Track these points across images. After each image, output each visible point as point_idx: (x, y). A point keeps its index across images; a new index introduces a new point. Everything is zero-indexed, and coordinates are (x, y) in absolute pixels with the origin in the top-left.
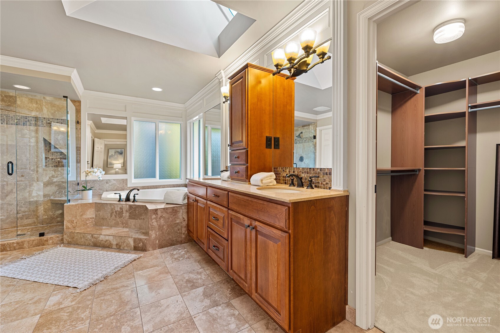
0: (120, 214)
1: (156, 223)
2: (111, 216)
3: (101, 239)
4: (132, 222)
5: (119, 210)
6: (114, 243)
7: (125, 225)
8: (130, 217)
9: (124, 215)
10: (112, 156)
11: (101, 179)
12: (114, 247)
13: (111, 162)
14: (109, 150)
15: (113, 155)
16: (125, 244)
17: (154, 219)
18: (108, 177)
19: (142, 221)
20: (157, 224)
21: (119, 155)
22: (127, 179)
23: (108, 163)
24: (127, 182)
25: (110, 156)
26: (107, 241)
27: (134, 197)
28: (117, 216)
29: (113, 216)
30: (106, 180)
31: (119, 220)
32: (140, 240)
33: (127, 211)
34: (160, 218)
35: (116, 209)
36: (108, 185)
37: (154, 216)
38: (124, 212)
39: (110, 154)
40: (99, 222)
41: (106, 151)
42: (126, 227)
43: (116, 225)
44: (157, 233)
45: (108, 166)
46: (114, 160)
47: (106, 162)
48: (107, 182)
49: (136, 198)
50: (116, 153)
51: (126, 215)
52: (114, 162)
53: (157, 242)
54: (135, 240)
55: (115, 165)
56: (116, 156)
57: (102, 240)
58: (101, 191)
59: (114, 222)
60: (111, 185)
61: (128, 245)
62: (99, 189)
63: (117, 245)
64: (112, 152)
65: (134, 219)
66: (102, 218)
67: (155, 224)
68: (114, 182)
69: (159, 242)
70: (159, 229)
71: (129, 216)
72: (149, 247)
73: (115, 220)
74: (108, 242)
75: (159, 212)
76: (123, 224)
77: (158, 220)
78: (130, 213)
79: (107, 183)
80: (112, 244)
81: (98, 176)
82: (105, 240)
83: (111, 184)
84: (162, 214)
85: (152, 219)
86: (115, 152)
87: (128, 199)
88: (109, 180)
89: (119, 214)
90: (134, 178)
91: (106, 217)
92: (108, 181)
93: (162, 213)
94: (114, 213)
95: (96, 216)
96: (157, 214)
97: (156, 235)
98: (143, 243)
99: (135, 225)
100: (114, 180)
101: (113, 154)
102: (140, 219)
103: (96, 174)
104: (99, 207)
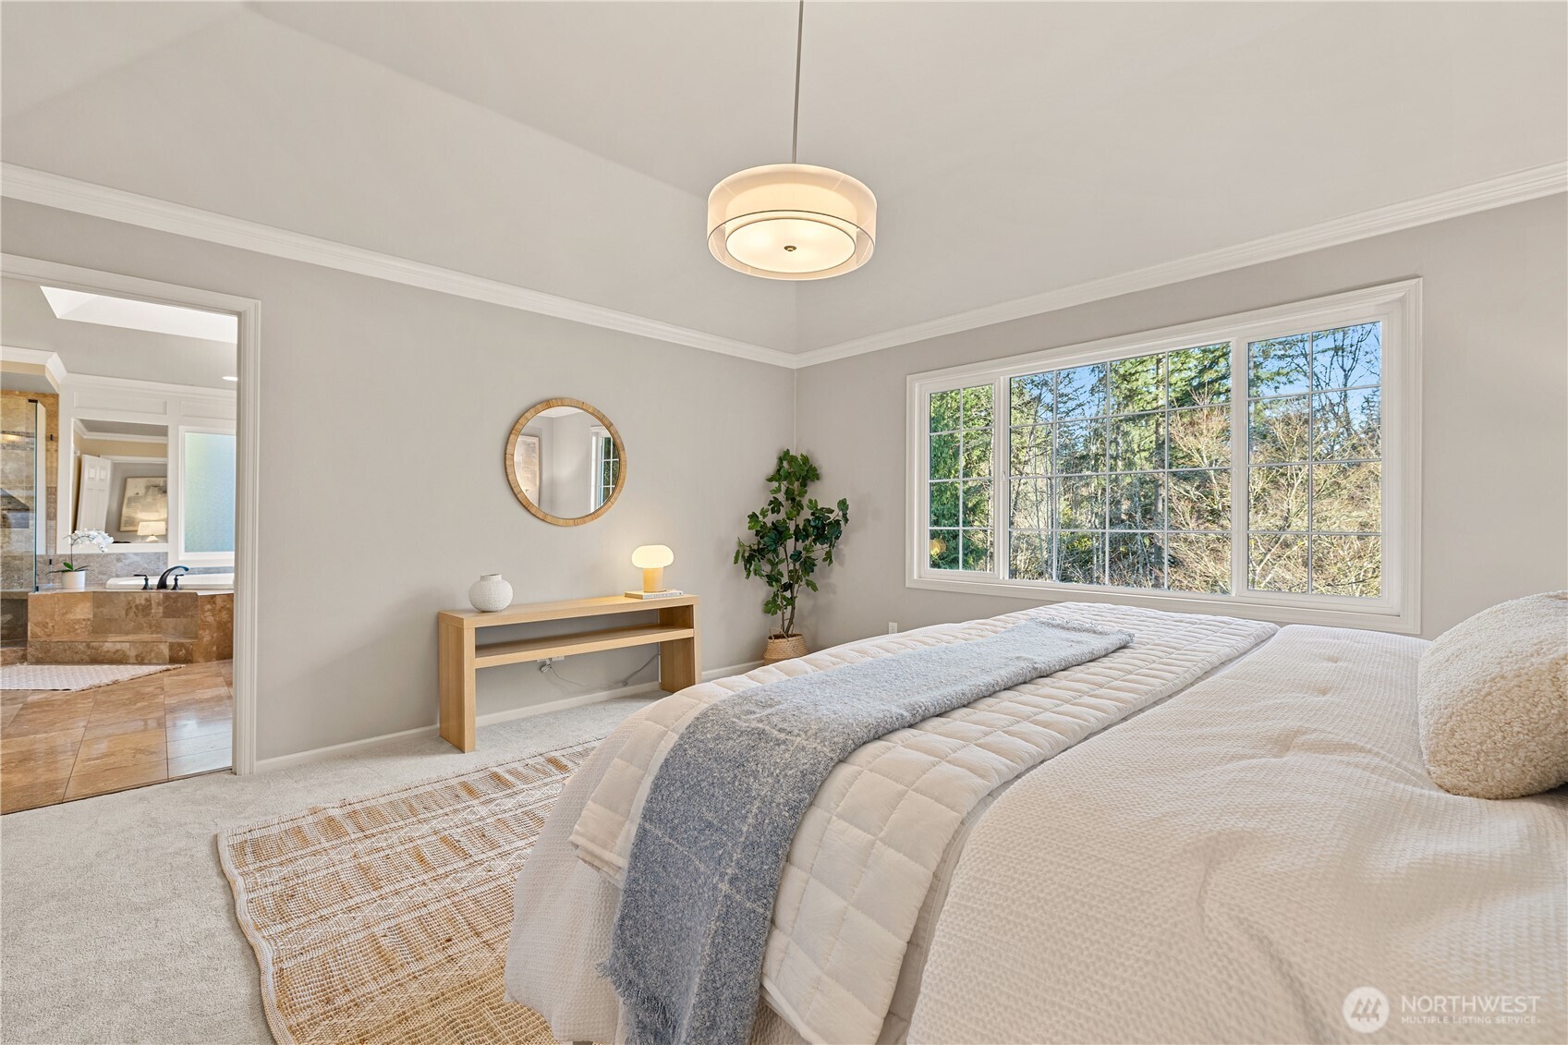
0: (146, 609)
1: (212, 618)
2: (127, 615)
3: (105, 649)
4: (170, 622)
5: (143, 602)
6: (133, 653)
7: (157, 628)
8: (166, 615)
9: (153, 611)
10: (136, 498)
11: (106, 551)
12: (132, 660)
13: (133, 515)
14: (129, 480)
15: (140, 494)
16: (153, 655)
17: (208, 611)
18: (121, 548)
19: (189, 620)
20: (215, 620)
21: (159, 496)
22: (167, 553)
23: (123, 519)
24: (167, 559)
25: (129, 499)
26: (117, 651)
27: (176, 580)
28: (140, 614)
29: (132, 614)
30: (117, 554)
31: (142, 620)
32: (181, 645)
33: (159, 604)
34: (220, 610)
35: (138, 602)
36: (120, 564)
37: (209, 607)
38: (154, 605)
39: (130, 493)
40: (101, 626)
41: (118, 483)
42: (158, 633)
43: (138, 629)
44: (215, 635)
45: (123, 529)
46: (143, 510)
47: (114, 518)
48: (119, 558)
49: (179, 583)
50: (151, 490)
51: (157, 611)
52: (140, 515)
53: (215, 648)
54: (171, 646)
55: (141, 523)
56: (149, 499)
57: (108, 651)
58: (105, 577)
59: (132, 624)
60: (129, 565)
61: (159, 654)
62: (100, 573)
63: (137, 656)
64: (135, 487)
65: (174, 617)
66: (109, 620)
67: (210, 619)
68: (136, 559)
69: (217, 648)
70: (218, 628)
71: (164, 613)
72: (196, 656)
73: (134, 621)
74: (120, 653)
75: (219, 601)
76: (151, 627)
77: (216, 612)
78: (166, 607)
79: (119, 560)
80: (128, 657)
81: (99, 544)
82: (113, 650)
83: (127, 562)
84: (225, 603)
85: (204, 612)
86: (148, 488)
87: (162, 585)
88: (123, 554)
89: (143, 610)
90: (186, 551)
91: (117, 617)
92: (122, 556)
93: (224, 601)
94: (134, 609)
95: (94, 616)
96: (214, 603)
97: (213, 637)
98: (187, 650)
99: (175, 628)
100: (136, 554)
101: (142, 491)
102: (186, 617)
103: (94, 542)
104: (101, 599)
